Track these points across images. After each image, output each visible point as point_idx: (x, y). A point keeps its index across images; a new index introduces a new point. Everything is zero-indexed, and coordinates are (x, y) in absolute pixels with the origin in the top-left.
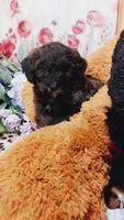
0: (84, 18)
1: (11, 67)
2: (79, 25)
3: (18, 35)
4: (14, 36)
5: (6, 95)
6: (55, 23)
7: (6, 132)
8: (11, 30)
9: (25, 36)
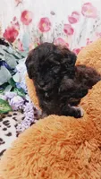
0: (79, 9)
1: (16, 54)
2: (75, 16)
3: (21, 23)
4: (17, 24)
5: (12, 79)
6: (53, 14)
7: (12, 111)
8: (15, 19)
9: (27, 24)
